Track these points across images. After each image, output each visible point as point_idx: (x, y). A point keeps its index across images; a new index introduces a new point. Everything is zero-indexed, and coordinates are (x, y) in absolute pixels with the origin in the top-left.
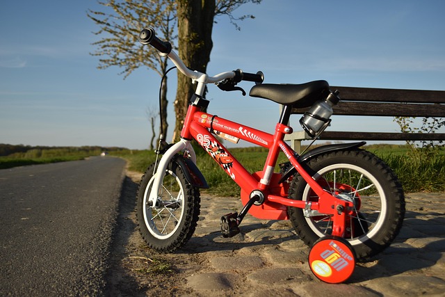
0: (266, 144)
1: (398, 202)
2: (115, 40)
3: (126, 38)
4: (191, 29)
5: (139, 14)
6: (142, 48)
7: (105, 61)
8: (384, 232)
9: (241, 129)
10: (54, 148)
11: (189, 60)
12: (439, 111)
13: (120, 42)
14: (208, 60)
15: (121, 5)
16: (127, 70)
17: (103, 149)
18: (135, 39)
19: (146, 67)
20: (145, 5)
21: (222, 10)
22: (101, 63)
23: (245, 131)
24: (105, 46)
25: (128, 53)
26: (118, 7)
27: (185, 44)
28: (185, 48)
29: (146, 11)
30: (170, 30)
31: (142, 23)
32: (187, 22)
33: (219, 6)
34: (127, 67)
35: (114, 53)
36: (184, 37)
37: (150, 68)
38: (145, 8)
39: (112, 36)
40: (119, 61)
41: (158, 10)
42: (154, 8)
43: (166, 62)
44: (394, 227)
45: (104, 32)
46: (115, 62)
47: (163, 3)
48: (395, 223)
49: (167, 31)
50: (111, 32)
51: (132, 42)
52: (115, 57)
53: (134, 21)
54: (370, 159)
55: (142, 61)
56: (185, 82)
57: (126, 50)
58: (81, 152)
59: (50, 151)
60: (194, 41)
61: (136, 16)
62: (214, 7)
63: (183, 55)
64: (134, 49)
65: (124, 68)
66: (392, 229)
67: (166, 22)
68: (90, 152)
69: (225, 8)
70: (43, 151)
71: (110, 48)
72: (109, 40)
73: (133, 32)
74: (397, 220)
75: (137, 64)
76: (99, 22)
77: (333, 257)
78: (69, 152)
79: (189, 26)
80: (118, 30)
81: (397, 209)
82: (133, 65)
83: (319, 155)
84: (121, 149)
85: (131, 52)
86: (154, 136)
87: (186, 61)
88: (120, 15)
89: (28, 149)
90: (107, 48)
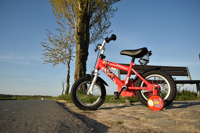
0: (127, 69)
1: (174, 87)
2: (50, 53)
3: (54, 53)
4: (81, 48)
5: (60, 44)
6: (60, 57)
7: (46, 61)
8: (170, 98)
9: (118, 65)
10: (23, 96)
11: (80, 59)
12: (173, 73)
13: (52, 54)
14: (87, 59)
15: (53, 41)
16: (54, 65)
17: (42, 97)
18: (58, 53)
19: (62, 63)
20: (62, 41)
21: (92, 42)
22: (44, 62)
23: (119, 65)
24: (46, 55)
25: (55, 58)
26: (52, 41)
27: (79, 53)
28: (79, 55)
29: (62, 43)
30: (71, 50)
31: (61, 47)
32: (79, 45)
33: (91, 40)
34: (54, 63)
35: (49, 58)
36: (78, 51)
37: (63, 64)
38: (62, 42)
39: (49, 52)
40: (51, 61)
41: (67, 43)
42: (65, 42)
43: (69, 61)
44: (173, 96)
45: (46, 50)
46: (50, 61)
47: (69, 40)
48: (173, 95)
49: (70, 50)
50: (49, 50)
51: (57, 54)
52: (50, 60)
53: (58, 47)
54: (165, 73)
55: (60, 61)
56: (78, 67)
57: (55, 57)
58: (33, 98)
59: (21, 97)
60: (82, 52)
61: (59, 45)
62: (89, 41)
63: (78, 57)
64: (57, 57)
65: (53, 64)
66: (172, 97)
67: (70, 47)
68: (37, 97)
69: (93, 41)
70: (18, 97)
71: (48, 56)
72: (48, 53)
73: (57, 50)
74: (174, 94)
75: (58, 63)
76: (45, 46)
77: (157, 102)
78: (29, 98)
79: (80, 47)
80: (52, 50)
81: (174, 90)
82: (57, 63)
83: (147, 71)
84: (49, 97)
85: (56, 58)
86: (64, 90)
87: (79, 59)
88: (53, 44)
89: (12, 96)
90: (47, 56)
